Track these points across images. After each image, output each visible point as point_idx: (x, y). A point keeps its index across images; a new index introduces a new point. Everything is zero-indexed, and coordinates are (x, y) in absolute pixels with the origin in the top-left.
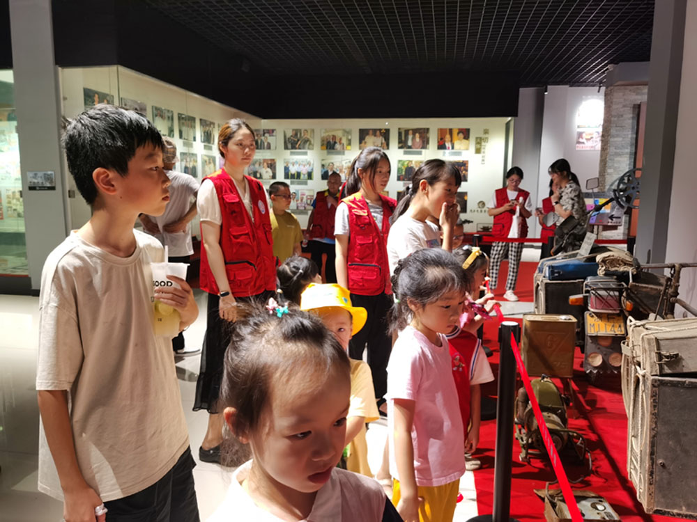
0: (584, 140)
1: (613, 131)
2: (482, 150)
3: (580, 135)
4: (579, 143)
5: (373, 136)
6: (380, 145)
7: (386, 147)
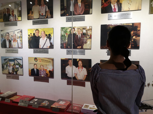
5: (38, 6)
6: (44, 14)
7: (49, 16)
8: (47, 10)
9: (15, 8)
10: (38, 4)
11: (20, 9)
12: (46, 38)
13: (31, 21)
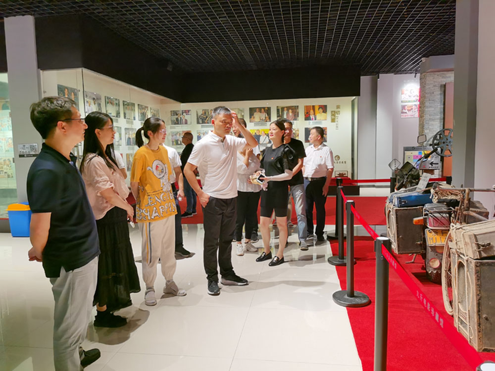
0: (406, 111)
1: (427, 104)
2: (336, 120)
3: (403, 107)
4: (403, 113)
5: (259, 113)
6: (264, 119)
7: (268, 120)
8: (267, 116)
9: (239, 113)
10: (259, 112)
11: (243, 114)
12: (265, 136)
13: (253, 123)
